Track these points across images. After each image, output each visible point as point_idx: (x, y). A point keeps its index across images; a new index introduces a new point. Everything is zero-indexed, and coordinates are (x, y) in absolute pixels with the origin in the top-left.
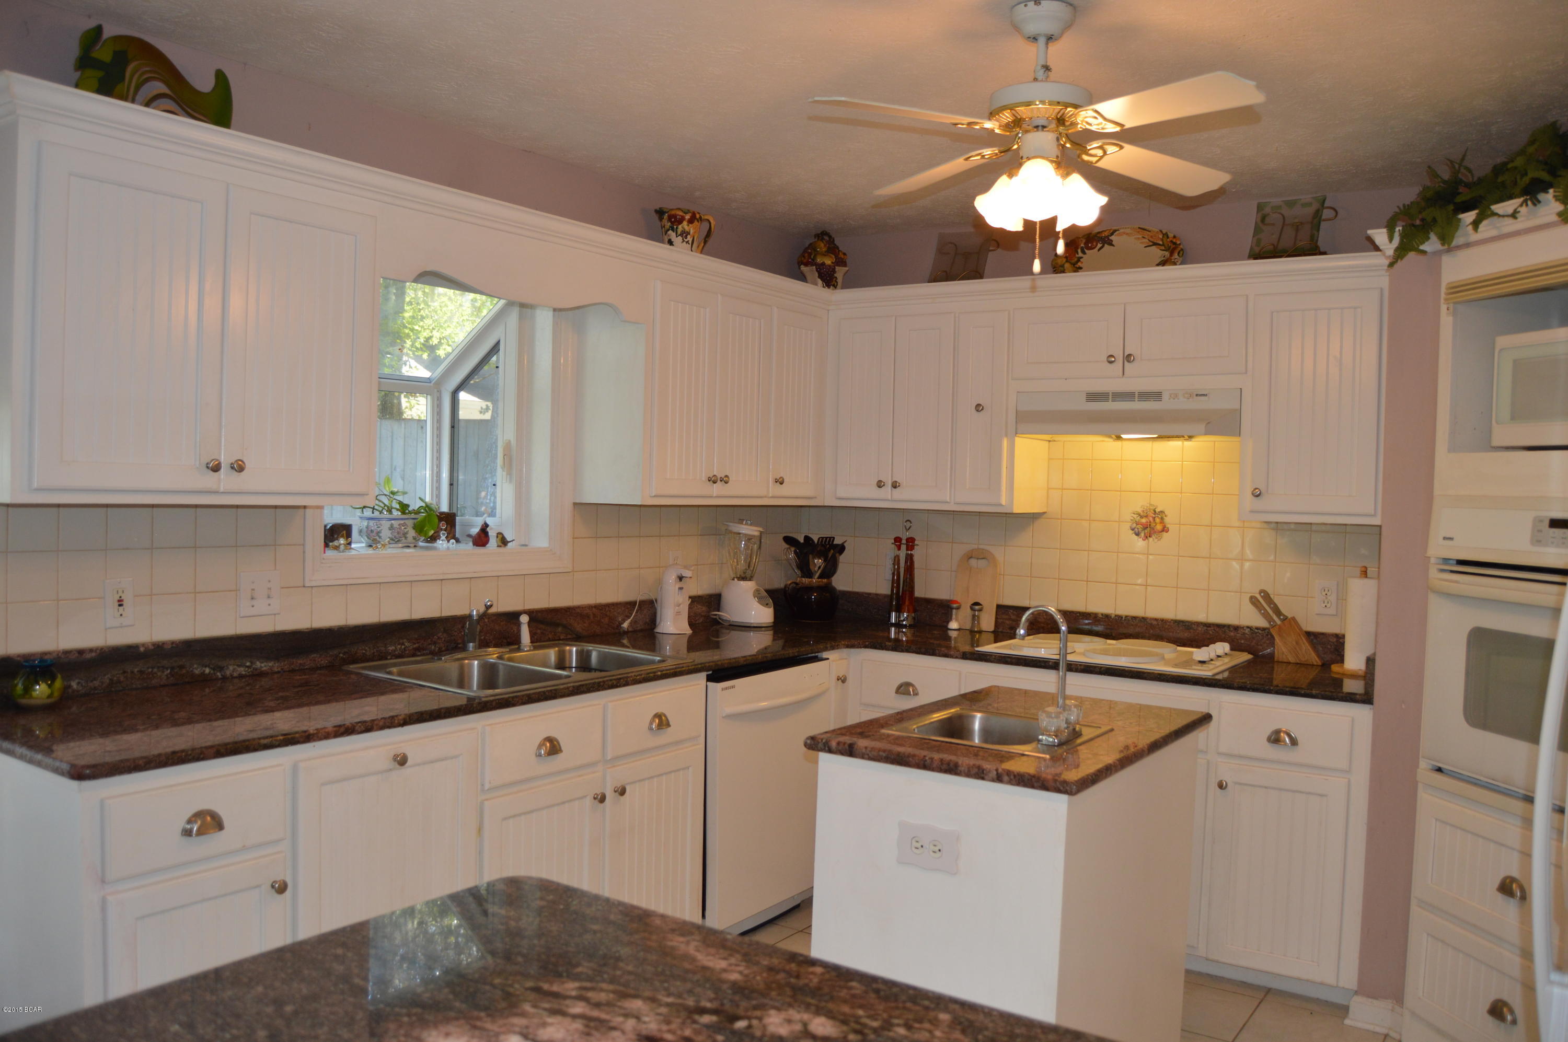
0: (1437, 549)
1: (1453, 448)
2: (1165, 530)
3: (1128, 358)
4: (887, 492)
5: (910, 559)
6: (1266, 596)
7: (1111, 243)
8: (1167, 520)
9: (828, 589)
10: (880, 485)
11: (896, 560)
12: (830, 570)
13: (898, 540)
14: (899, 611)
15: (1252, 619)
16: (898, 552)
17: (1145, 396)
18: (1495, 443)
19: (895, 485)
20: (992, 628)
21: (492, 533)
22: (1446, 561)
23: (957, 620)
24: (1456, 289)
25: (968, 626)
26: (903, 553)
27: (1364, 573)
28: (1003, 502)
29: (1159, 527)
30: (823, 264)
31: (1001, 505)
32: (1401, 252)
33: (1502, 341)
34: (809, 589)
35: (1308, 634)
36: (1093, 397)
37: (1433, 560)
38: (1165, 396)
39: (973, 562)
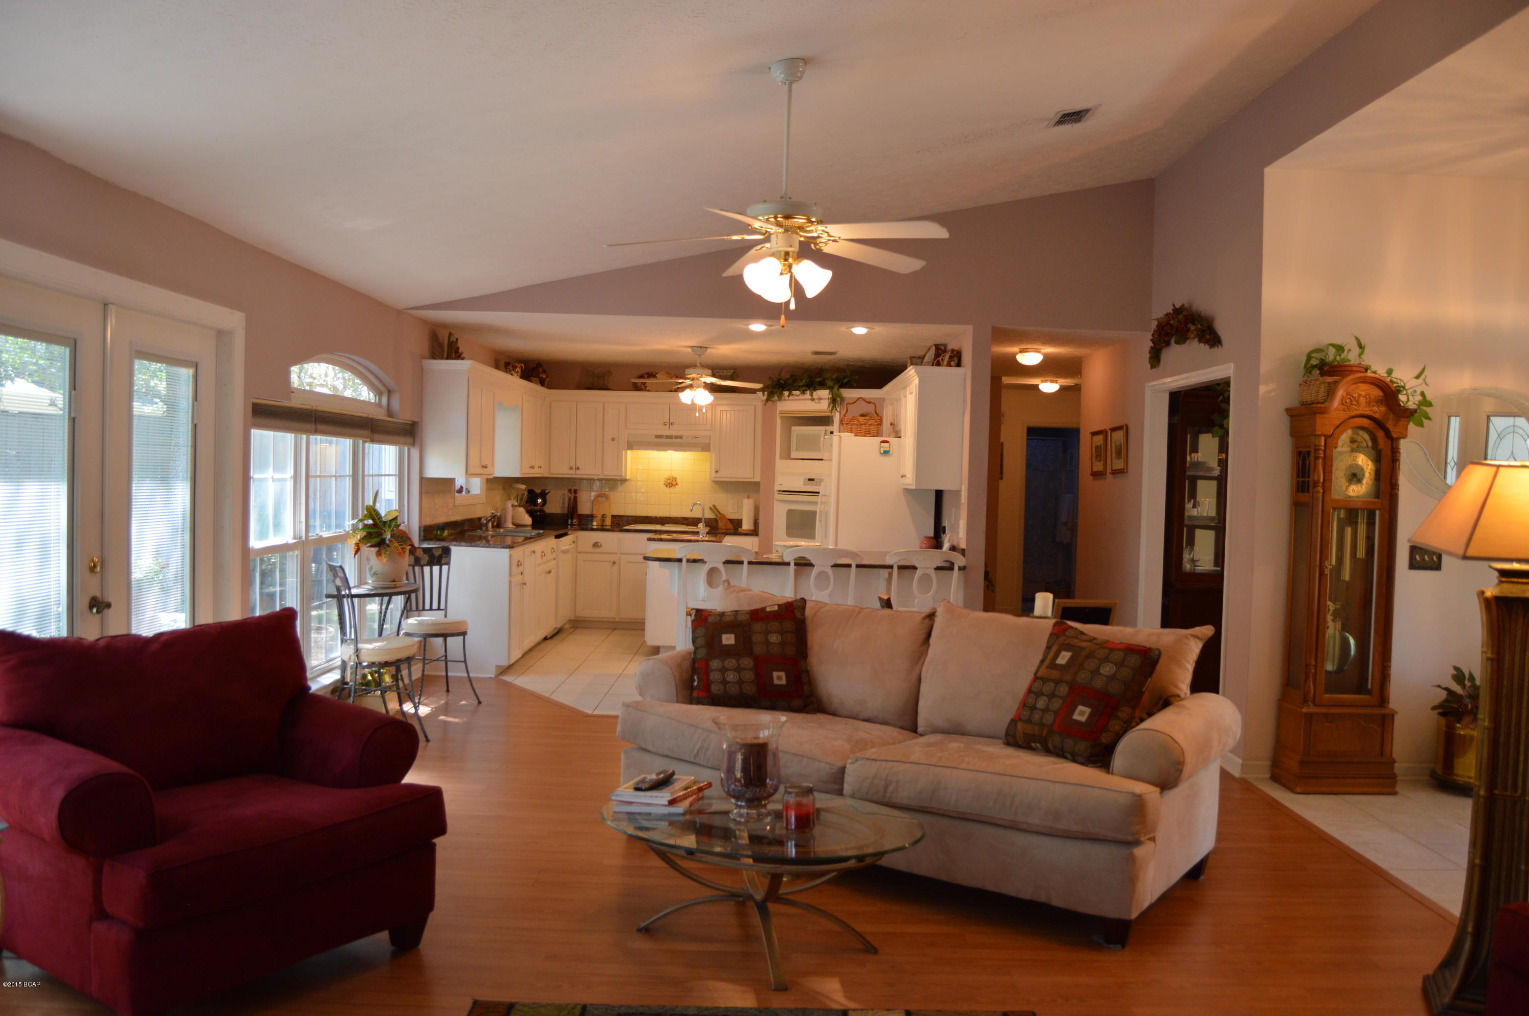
0: (777, 487)
1: (781, 458)
2: (677, 484)
3: (672, 424)
4: (573, 471)
5: (575, 498)
6: (714, 506)
7: (656, 377)
8: (677, 481)
9: (542, 511)
10: (571, 468)
11: (570, 498)
12: (544, 503)
13: (570, 491)
14: (572, 519)
15: (709, 515)
16: (570, 495)
17: (676, 437)
18: (792, 457)
19: (578, 469)
20: (610, 524)
21: (464, 489)
22: (779, 491)
23: (596, 522)
24: (781, 413)
25: (600, 524)
26: (572, 496)
27: (748, 497)
28: (623, 474)
29: (675, 483)
30: (542, 377)
31: (622, 476)
32: (767, 400)
33: (794, 428)
34: (536, 511)
35: (729, 519)
36: (657, 437)
37: (775, 491)
38: (684, 438)
39: (600, 499)
